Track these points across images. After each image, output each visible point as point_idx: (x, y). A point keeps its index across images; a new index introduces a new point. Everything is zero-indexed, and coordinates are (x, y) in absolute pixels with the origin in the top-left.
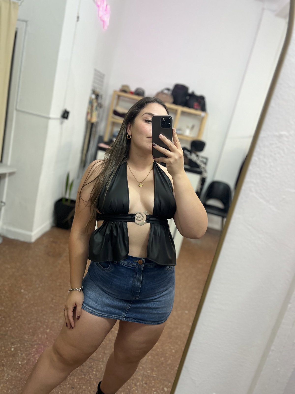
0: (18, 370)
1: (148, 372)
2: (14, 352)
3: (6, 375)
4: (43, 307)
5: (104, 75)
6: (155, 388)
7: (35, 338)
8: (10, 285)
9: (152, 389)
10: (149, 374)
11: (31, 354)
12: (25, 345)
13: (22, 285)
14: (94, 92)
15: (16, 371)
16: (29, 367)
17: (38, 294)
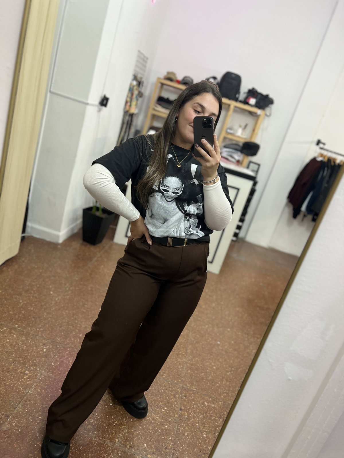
0: (51, 370)
1: (187, 385)
2: (46, 353)
3: (39, 375)
4: (74, 311)
5: (147, 59)
6: (195, 402)
7: (68, 342)
8: (38, 286)
9: (191, 402)
10: (189, 388)
11: (65, 356)
12: (57, 347)
13: (51, 286)
14: (135, 78)
15: (49, 371)
16: (62, 369)
17: (68, 297)
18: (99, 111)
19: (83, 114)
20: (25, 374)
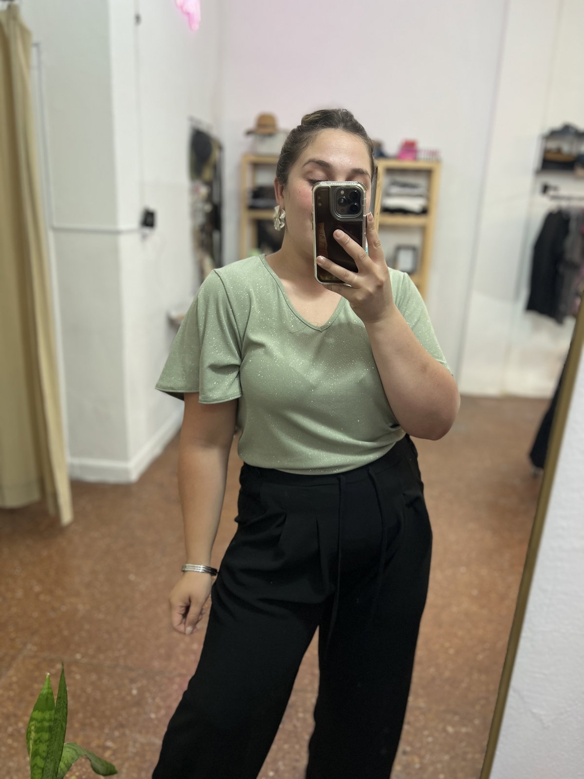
2: (138, 697)
8: (107, 570)
12: (156, 681)
13: (128, 566)
18: (144, 237)
19: (115, 251)
20: (107, 748)
